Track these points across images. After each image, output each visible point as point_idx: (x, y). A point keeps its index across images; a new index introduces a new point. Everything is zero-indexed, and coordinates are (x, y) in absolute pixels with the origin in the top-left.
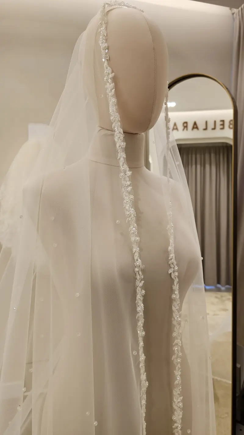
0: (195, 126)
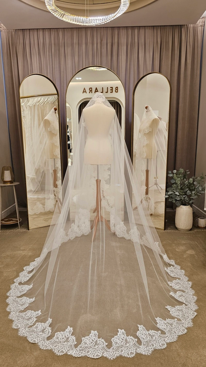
0: (96, 91)
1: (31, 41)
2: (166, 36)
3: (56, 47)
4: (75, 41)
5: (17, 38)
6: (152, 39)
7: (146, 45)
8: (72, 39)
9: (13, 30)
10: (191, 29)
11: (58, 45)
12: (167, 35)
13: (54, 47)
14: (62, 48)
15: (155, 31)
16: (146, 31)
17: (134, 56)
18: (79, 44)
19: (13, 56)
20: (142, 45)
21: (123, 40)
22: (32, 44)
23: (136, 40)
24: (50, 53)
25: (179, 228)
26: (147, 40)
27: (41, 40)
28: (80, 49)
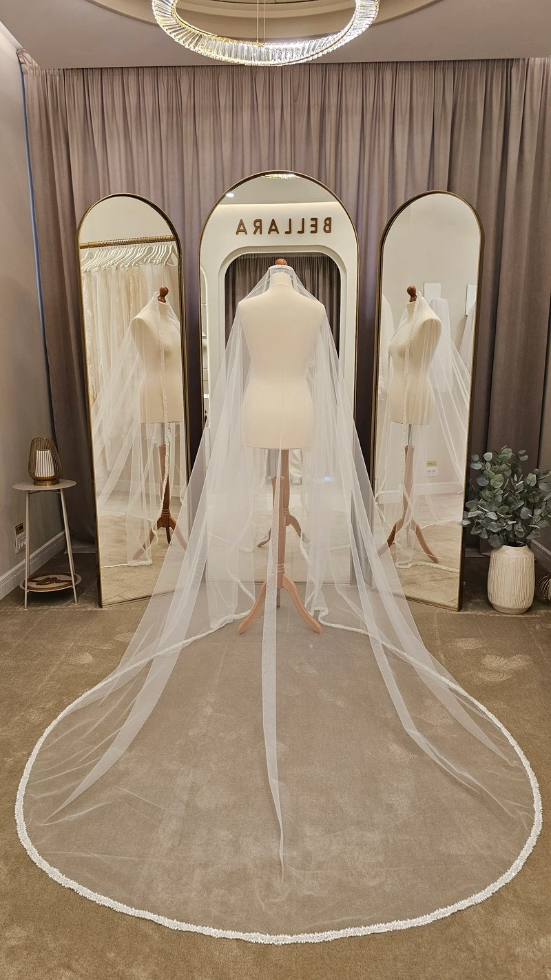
0: (274, 228)
1: (106, 102)
2: (469, 87)
3: (170, 119)
4: (224, 100)
5: (68, 91)
6: (431, 95)
7: (415, 112)
8: (216, 95)
9: (56, 71)
10: (535, 71)
11: (177, 113)
12: (472, 86)
13: (168, 116)
14: (187, 118)
15: (440, 75)
16: (415, 74)
17: (382, 141)
18: (235, 109)
19: (56, 141)
20: (404, 111)
21: (353, 100)
22: (107, 110)
23: (388, 100)
24: (156, 133)
25: (498, 604)
26: (417, 98)
27: (132, 100)
28: (237, 123)
